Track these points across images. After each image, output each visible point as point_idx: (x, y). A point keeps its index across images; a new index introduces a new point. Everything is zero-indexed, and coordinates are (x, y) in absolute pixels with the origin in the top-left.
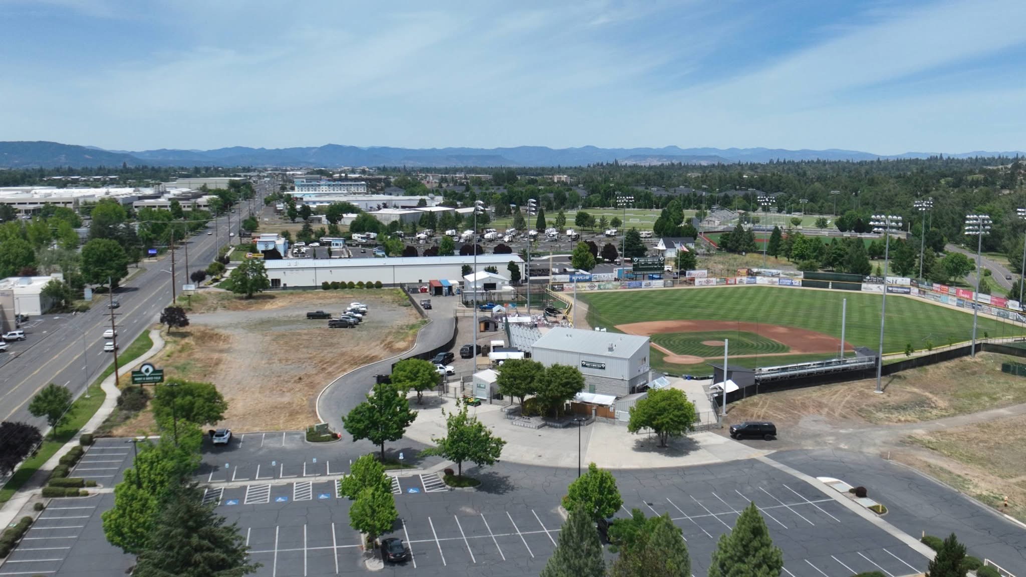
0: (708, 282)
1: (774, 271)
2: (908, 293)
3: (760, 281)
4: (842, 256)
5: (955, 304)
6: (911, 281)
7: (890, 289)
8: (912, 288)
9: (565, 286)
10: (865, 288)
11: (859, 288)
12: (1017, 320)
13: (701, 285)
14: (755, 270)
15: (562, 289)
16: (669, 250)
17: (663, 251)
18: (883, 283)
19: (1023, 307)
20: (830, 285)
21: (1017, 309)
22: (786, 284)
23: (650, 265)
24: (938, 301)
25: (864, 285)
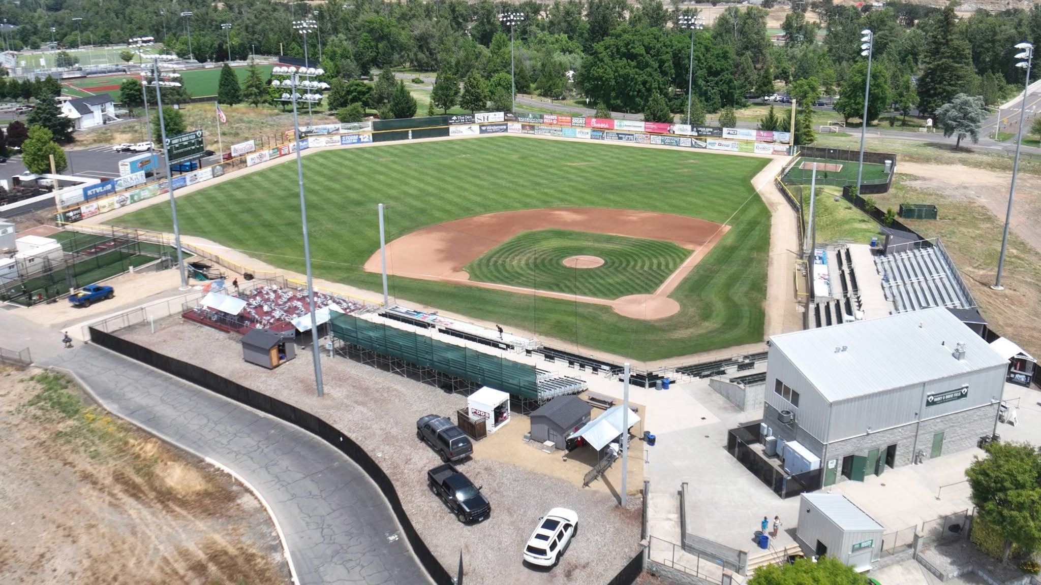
0: (261, 156)
1: (331, 127)
2: (506, 130)
3: (316, 144)
4: (364, 93)
5: (589, 136)
6: (505, 114)
7: (484, 128)
8: (509, 124)
10: (454, 132)
11: (446, 132)
12: (692, 146)
13: (255, 164)
16: (85, 116)
17: (79, 119)
18: (474, 122)
19: (698, 131)
20: (410, 135)
21: (689, 133)
22: (351, 144)
23: (186, 146)
24: (559, 135)
25: (452, 128)
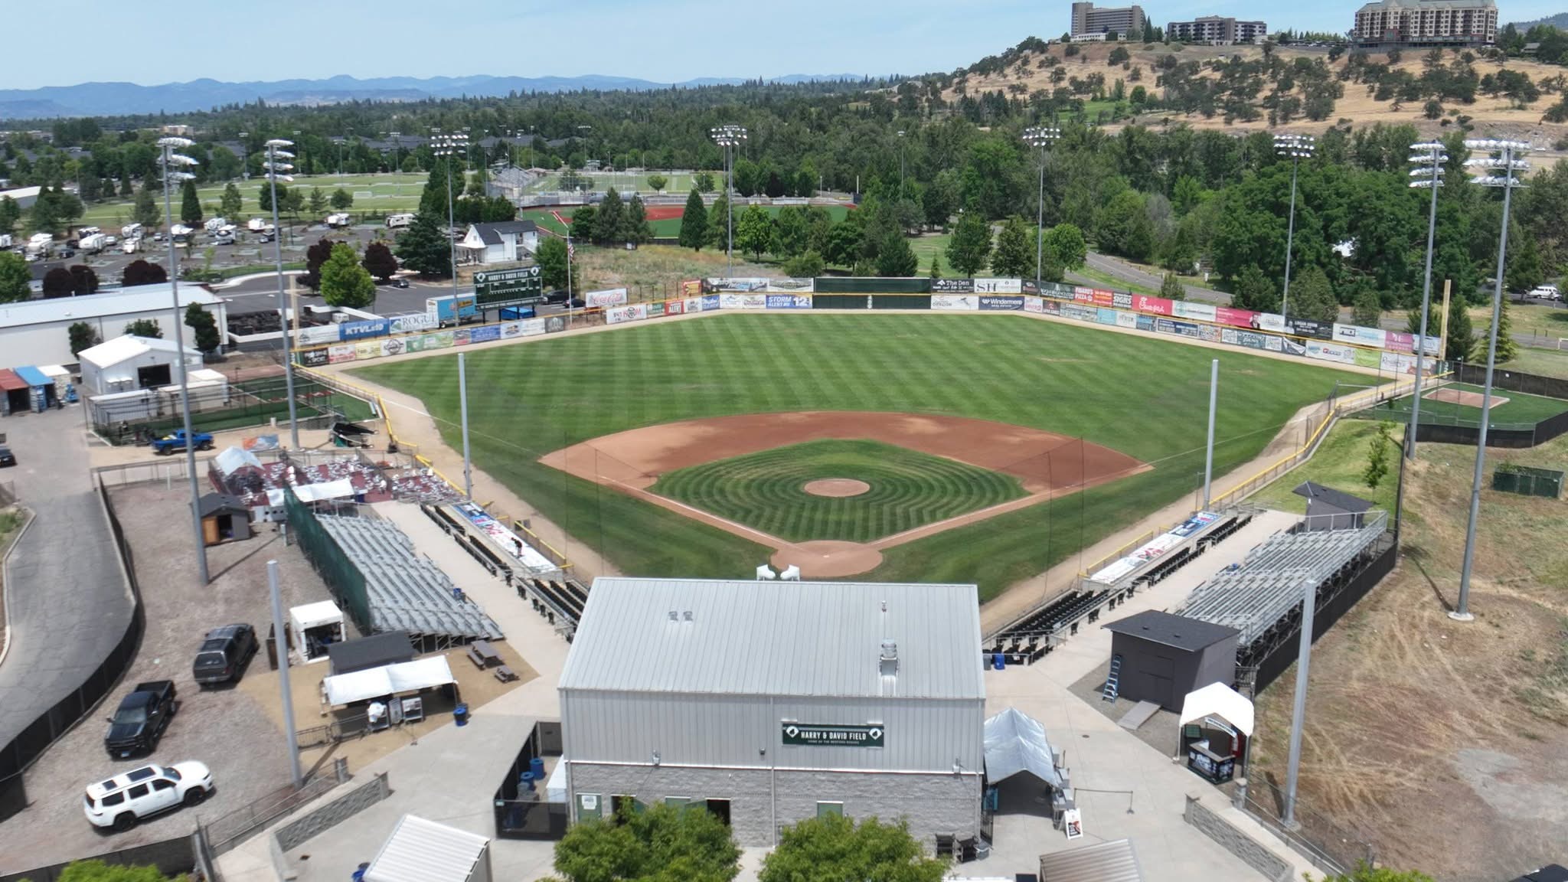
0: (631, 313)
1: (754, 281)
2: (1021, 307)
3: (730, 304)
4: (851, 242)
5: (1133, 324)
6: (1023, 284)
7: (985, 301)
8: (1027, 298)
9: (332, 351)
10: (938, 304)
11: (926, 303)
12: (1284, 351)
13: (619, 321)
14: (715, 281)
15: (327, 360)
16: (491, 247)
17: (480, 250)
18: (972, 292)
19: (1295, 327)
20: (870, 302)
21: (1281, 329)
22: (780, 307)
23: (511, 286)
24: (1092, 320)
25: (935, 298)
